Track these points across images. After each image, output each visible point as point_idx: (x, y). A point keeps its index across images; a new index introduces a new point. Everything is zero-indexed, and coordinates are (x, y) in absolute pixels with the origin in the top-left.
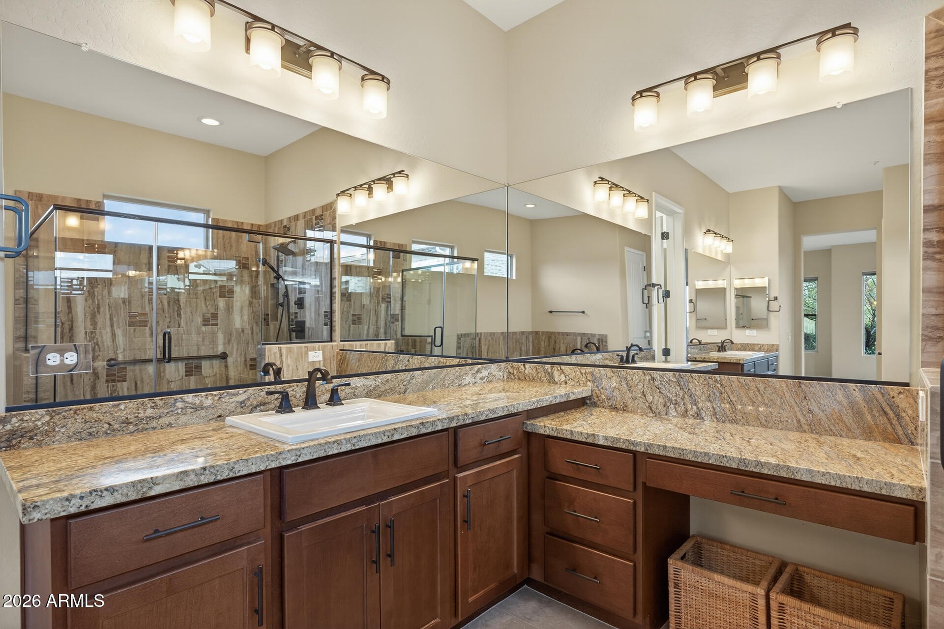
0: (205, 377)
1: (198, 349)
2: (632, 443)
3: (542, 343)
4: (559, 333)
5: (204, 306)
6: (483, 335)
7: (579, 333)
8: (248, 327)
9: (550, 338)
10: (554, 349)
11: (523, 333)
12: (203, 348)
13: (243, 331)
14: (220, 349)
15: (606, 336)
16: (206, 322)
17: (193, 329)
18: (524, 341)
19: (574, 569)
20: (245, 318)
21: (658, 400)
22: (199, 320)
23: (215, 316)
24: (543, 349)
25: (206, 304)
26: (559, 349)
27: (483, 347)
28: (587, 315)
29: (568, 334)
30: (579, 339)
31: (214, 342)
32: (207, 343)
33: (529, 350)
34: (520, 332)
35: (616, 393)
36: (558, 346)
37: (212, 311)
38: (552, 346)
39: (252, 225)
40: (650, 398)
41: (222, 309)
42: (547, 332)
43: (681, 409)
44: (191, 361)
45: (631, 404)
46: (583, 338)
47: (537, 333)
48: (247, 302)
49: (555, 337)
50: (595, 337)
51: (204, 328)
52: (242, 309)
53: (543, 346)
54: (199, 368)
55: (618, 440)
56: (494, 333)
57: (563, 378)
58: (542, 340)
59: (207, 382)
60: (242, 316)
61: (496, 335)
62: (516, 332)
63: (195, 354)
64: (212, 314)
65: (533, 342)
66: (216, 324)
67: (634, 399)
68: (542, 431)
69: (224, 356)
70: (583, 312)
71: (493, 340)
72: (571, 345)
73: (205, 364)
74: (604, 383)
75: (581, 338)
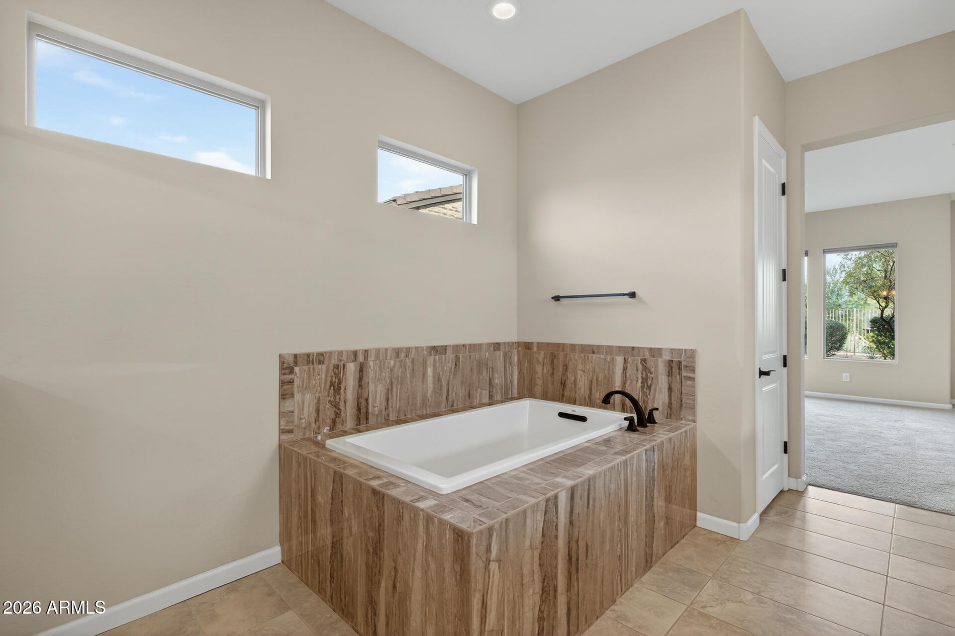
3: (539, 369)
4: (573, 347)
6: (372, 358)
7: (620, 349)
9: (553, 357)
10: (563, 384)
11: (497, 346)
15: (691, 354)
18: (500, 364)
24: (539, 382)
26: (575, 383)
27: (372, 387)
28: (642, 301)
29: (593, 350)
30: (619, 360)
33: (511, 382)
34: (489, 345)
36: (571, 378)
38: (558, 376)
42: (548, 344)
46: (630, 359)
47: (528, 346)
49: (566, 356)
50: (660, 355)
53: (539, 375)
56: (408, 350)
58: (538, 362)
61: (413, 354)
62: (480, 345)
65: (520, 363)
70: (633, 295)
71: (403, 366)
72: (601, 376)
75: (625, 360)
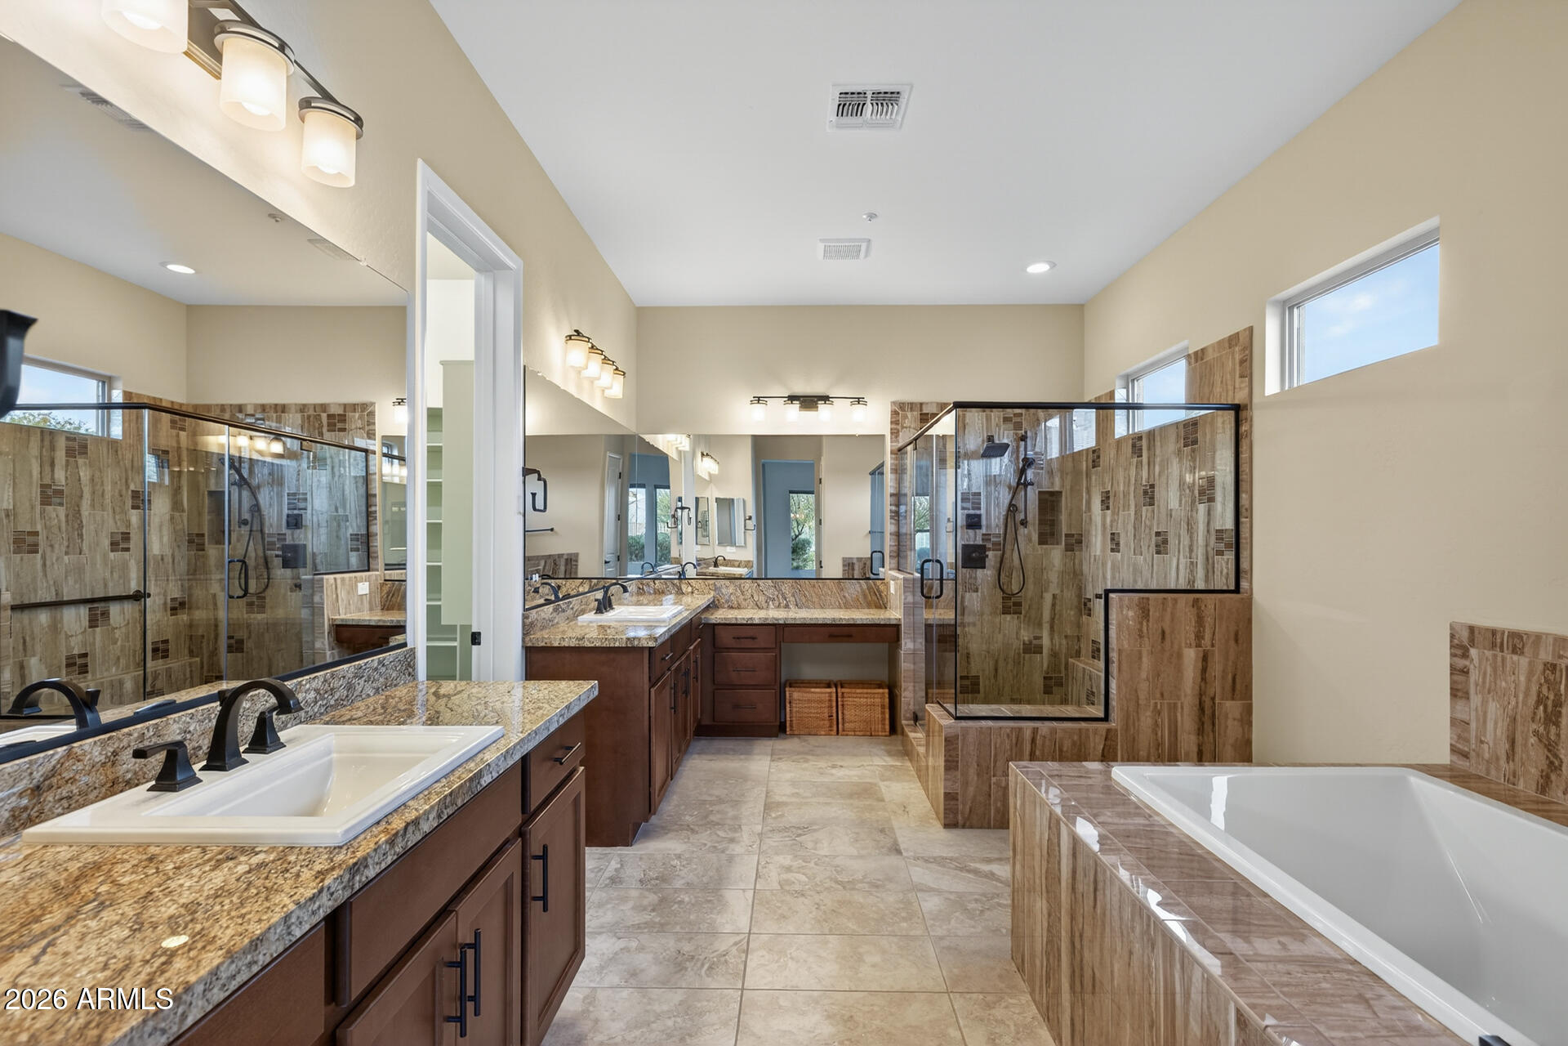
0: (114, 628)
1: (106, 586)
2: (777, 620)
5: (111, 521)
8: (168, 552)
12: (110, 584)
13: (162, 559)
14: (134, 586)
16: (114, 546)
17: (98, 557)
19: (736, 706)
20: (165, 539)
21: (762, 599)
22: (106, 543)
23: (126, 537)
25: (114, 518)
31: (125, 577)
32: (116, 575)
35: (733, 598)
37: (124, 530)
39: (172, 402)
40: (756, 598)
41: (136, 526)
43: (777, 603)
44: (96, 605)
45: (744, 604)
48: (168, 517)
51: (112, 555)
52: (161, 526)
54: (105, 614)
55: (766, 619)
57: (690, 589)
59: (117, 636)
60: (161, 537)
63: (102, 595)
64: (122, 533)
66: (128, 550)
67: (745, 600)
68: (714, 622)
69: (139, 596)
73: (114, 609)
74: (724, 591)
